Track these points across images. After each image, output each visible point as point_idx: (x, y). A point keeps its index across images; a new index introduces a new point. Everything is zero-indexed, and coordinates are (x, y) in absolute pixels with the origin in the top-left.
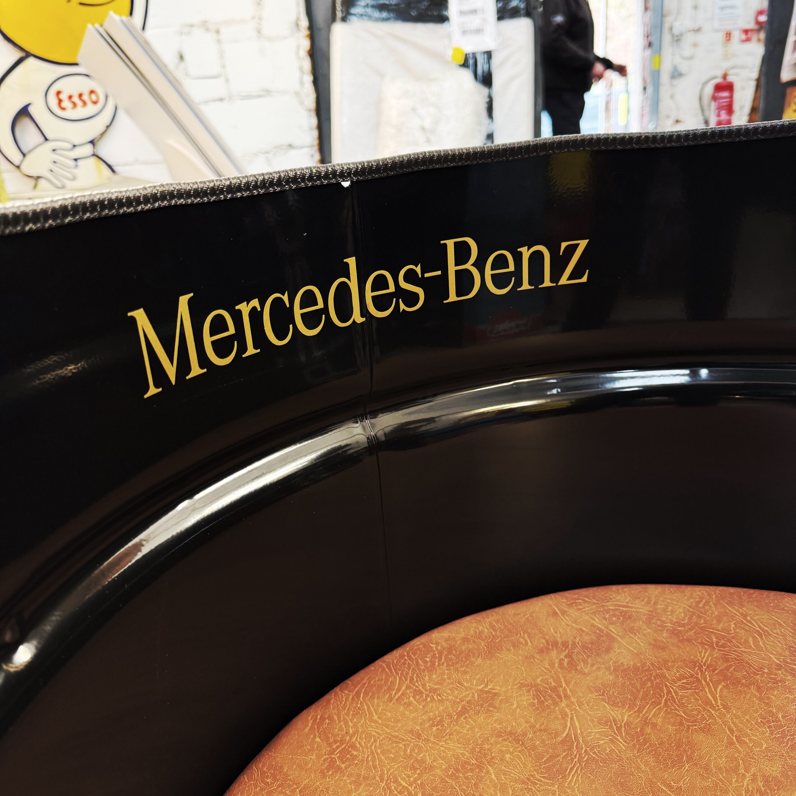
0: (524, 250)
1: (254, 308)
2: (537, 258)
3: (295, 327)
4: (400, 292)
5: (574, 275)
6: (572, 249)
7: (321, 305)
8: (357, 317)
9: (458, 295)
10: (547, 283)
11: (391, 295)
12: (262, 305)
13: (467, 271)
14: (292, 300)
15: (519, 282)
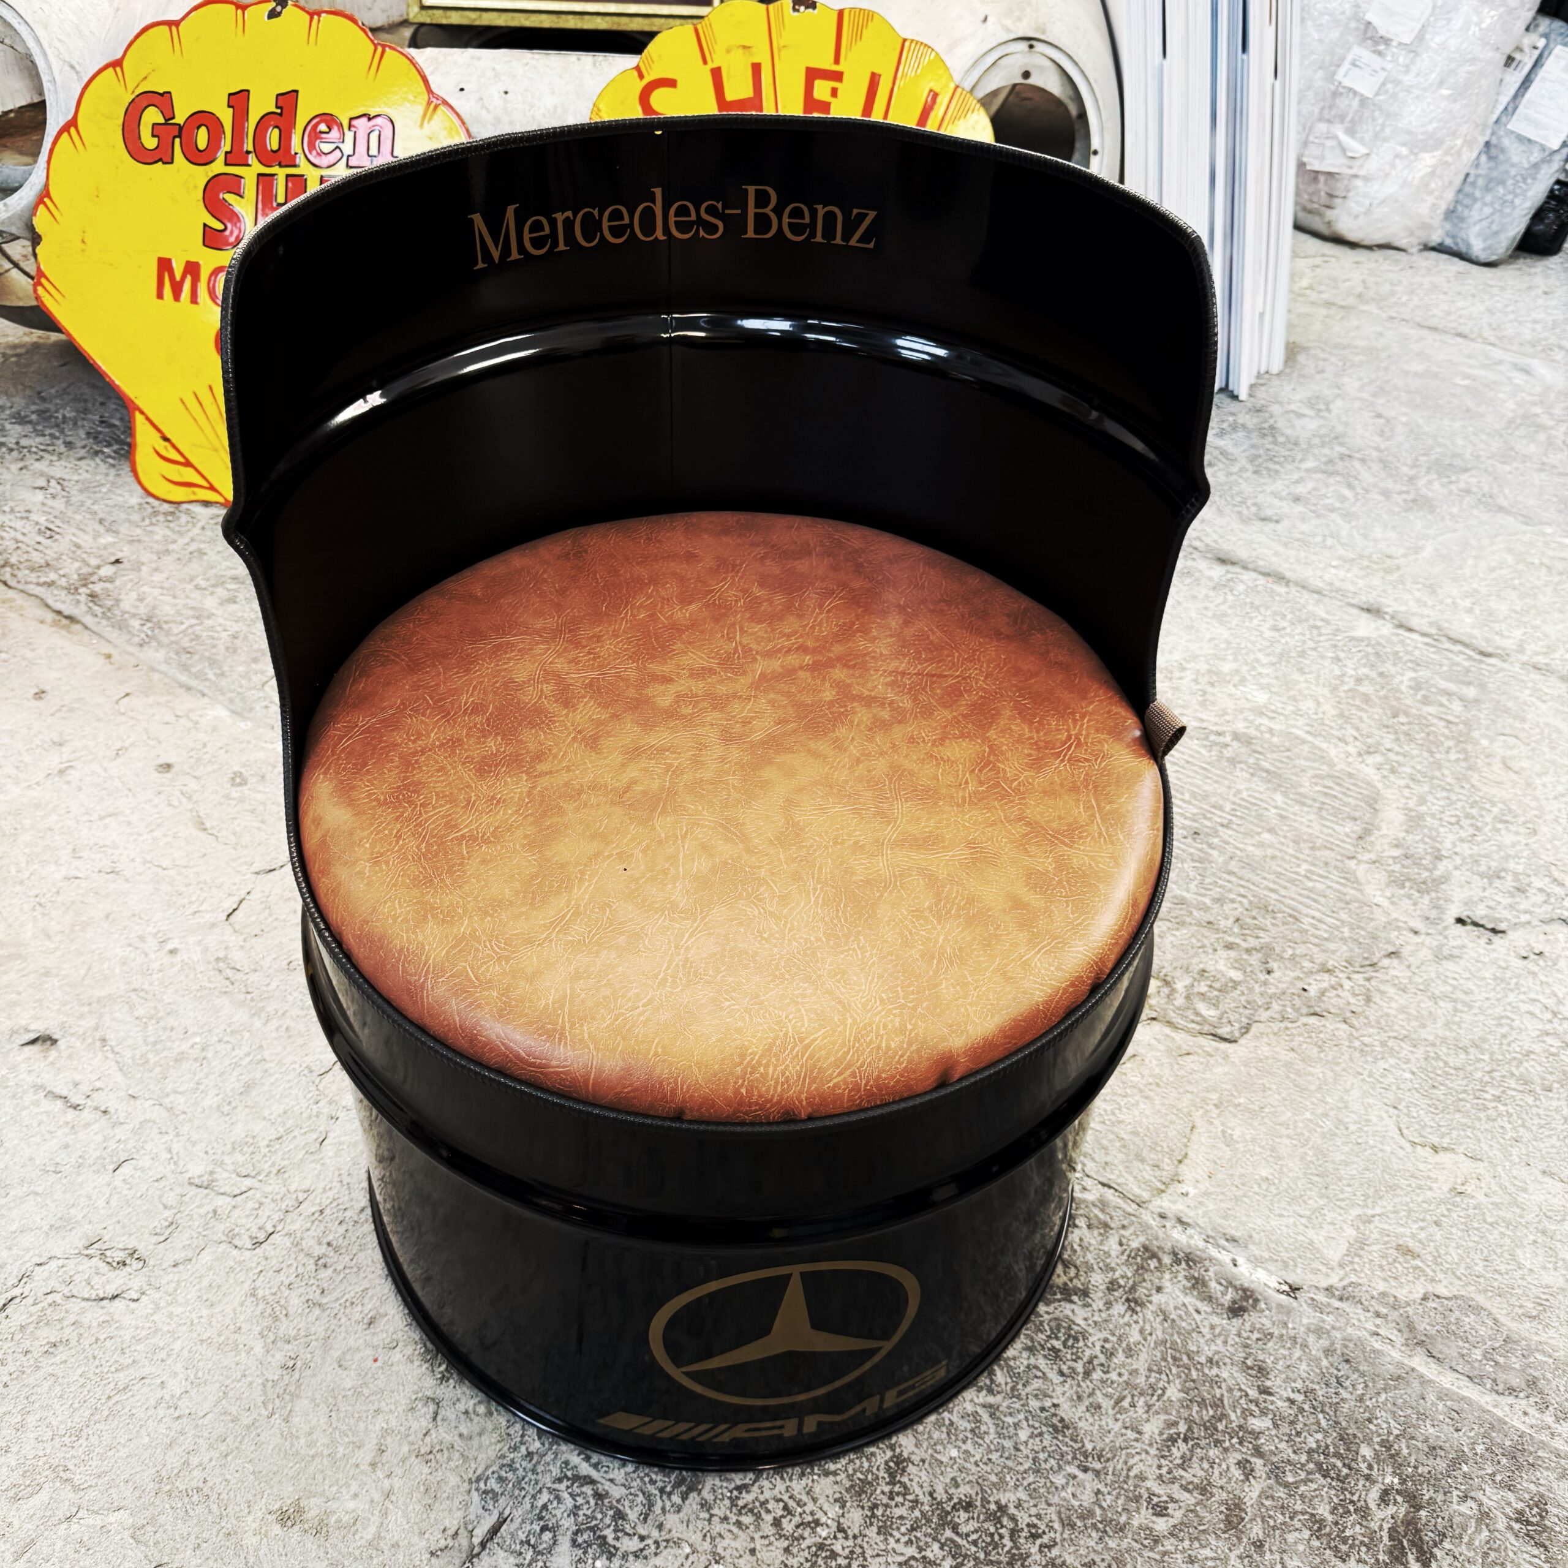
0: (819, 207)
1: (568, 218)
2: (830, 218)
3: (602, 235)
4: (700, 222)
5: (863, 239)
6: (862, 217)
7: (627, 221)
8: (659, 234)
9: (756, 232)
10: (838, 240)
11: (692, 223)
12: (575, 216)
13: (766, 215)
14: (601, 215)
15: (813, 234)
